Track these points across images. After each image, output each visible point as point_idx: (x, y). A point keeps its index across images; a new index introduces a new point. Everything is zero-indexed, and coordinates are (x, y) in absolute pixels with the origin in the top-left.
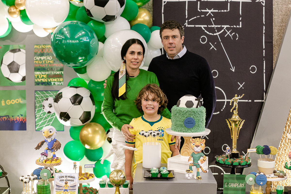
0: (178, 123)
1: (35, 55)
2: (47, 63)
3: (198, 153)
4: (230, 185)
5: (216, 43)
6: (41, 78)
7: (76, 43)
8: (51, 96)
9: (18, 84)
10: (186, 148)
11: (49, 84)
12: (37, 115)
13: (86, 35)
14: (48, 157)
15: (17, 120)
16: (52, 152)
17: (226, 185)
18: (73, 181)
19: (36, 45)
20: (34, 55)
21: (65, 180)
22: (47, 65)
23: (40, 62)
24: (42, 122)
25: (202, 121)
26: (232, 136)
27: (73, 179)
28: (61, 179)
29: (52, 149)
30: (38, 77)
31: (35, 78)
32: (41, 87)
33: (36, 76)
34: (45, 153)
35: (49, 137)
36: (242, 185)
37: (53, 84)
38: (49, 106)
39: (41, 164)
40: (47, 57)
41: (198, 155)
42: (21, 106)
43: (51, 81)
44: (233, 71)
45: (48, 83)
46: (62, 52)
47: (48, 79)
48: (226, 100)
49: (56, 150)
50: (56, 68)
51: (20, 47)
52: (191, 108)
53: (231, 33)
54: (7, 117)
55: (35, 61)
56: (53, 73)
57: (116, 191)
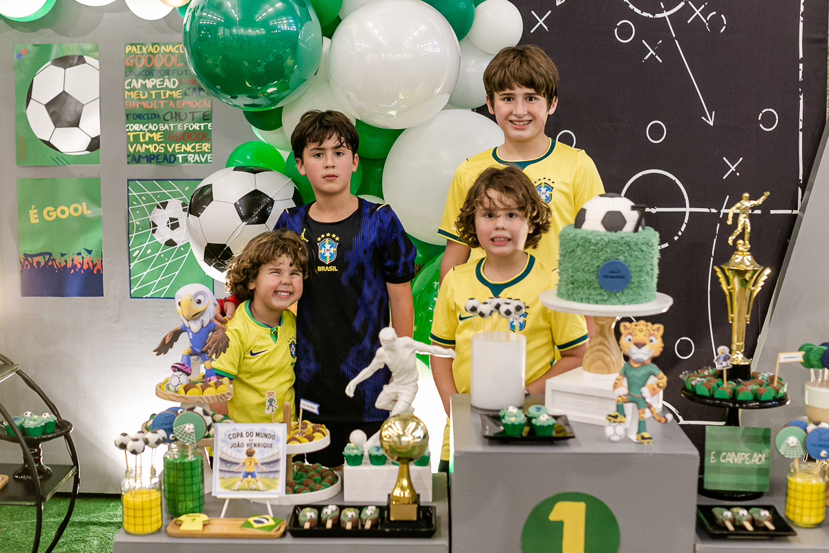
0: (580, 276)
1: (128, 73)
2: (162, 97)
3: (643, 364)
4: (724, 457)
5: (660, 42)
6: (147, 143)
7: (258, 37)
8: (175, 195)
9: (78, 159)
10: (599, 350)
11: (169, 159)
12: (136, 250)
13: (288, 11)
14: (194, 377)
15: (74, 266)
16: (204, 360)
17: (712, 457)
18: (271, 446)
19: (132, 45)
20: (126, 76)
21: (245, 445)
22: (162, 103)
23: (144, 95)
24: (148, 271)
25: (649, 269)
26: (732, 315)
27: (271, 441)
28: (236, 441)
29: (203, 352)
30: (136, 138)
31: (129, 142)
32: (147, 169)
33: (131, 135)
34: (183, 365)
35: (196, 316)
36: (760, 459)
37: (180, 161)
38: (170, 224)
39: (174, 398)
40: (163, 81)
41: (643, 372)
42: (86, 224)
43: (177, 151)
44: (711, 123)
45: (168, 157)
46: (218, 63)
47: (168, 145)
48: (688, 210)
49: (214, 357)
50: (190, 113)
51: (82, 50)
52: (620, 234)
53: (704, 13)
54: (47, 257)
55: (127, 93)
56: (181, 127)
57: (400, 476)
